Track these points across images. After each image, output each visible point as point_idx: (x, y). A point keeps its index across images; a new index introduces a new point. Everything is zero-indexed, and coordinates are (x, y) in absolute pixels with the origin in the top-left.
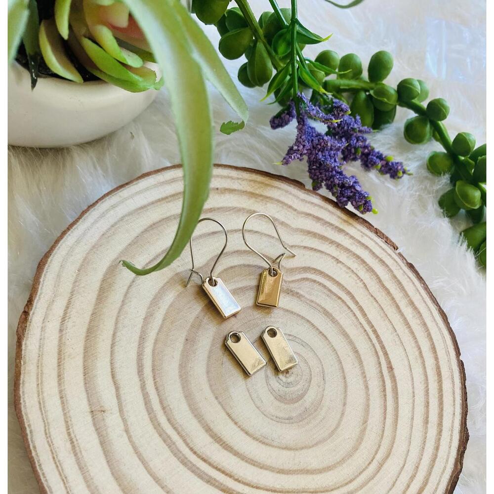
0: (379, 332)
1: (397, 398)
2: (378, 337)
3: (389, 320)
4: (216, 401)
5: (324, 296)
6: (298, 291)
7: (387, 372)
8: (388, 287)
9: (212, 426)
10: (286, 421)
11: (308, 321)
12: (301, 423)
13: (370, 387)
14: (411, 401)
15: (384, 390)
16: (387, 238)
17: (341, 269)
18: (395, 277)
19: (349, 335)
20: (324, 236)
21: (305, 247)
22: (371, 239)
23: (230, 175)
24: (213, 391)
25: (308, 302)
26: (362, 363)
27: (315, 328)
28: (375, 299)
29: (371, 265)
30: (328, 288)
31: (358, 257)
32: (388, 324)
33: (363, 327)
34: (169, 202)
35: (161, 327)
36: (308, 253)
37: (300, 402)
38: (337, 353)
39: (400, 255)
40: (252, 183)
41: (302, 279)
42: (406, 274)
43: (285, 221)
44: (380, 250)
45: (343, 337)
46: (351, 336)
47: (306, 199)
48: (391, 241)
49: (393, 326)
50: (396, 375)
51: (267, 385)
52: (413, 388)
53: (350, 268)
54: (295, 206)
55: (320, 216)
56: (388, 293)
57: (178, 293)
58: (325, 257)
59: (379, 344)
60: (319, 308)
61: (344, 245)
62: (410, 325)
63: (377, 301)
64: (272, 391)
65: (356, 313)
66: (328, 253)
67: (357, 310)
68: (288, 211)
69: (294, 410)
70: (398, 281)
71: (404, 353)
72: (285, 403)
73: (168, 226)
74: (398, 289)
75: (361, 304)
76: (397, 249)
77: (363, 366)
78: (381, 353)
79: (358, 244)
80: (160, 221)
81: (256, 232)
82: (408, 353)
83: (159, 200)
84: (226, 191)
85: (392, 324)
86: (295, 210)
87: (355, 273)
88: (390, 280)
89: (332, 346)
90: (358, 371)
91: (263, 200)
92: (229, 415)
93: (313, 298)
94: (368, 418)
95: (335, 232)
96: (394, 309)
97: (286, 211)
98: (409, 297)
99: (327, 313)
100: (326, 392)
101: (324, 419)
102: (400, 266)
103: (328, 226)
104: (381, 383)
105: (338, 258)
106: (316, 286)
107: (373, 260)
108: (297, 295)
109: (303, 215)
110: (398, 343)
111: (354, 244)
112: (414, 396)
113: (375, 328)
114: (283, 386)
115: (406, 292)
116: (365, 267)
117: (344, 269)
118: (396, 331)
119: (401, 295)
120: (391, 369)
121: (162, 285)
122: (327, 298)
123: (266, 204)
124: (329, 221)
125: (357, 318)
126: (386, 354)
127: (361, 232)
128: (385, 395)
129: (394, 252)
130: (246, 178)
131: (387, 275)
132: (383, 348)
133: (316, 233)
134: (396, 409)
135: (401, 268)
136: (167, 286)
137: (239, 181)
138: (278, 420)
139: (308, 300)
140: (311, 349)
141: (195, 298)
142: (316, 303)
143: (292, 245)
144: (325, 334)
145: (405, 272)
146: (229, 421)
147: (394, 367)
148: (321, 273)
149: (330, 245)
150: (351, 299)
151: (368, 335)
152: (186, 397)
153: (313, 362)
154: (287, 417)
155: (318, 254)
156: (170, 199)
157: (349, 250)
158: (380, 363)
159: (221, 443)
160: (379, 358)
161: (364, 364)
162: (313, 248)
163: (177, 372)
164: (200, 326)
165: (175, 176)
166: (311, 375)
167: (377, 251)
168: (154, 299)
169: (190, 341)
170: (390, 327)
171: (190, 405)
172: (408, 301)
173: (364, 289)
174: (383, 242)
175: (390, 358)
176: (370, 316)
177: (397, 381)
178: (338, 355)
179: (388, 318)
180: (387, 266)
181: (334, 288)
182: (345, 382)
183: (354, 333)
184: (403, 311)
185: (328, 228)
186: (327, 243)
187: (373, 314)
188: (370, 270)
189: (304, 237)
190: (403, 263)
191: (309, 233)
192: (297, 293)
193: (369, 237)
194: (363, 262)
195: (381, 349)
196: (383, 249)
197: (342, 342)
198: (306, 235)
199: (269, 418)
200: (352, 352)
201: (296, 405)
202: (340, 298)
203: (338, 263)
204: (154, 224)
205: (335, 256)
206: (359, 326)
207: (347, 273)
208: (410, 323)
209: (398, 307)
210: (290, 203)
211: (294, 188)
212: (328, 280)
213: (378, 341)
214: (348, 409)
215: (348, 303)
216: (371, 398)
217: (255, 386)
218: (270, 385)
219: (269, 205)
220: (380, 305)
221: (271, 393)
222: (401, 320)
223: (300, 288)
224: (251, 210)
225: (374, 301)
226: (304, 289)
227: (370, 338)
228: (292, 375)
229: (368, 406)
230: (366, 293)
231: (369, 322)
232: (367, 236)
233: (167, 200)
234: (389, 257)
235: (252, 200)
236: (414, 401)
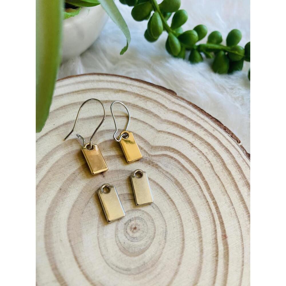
0: (219, 204)
1: (228, 265)
2: (217, 208)
3: (228, 195)
4: (68, 244)
5: (178, 170)
6: (158, 163)
7: (221, 239)
8: (230, 169)
9: (59, 265)
10: (125, 272)
11: (161, 187)
12: (137, 275)
13: (204, 251)
14: (240, 269)
15: (217, 256)
16: (233, 134)
17: (194, 151)
18: (236, 162)
19: (194, 203)
20: (184, 127)
21: (169, 133)
22: (220, 133)
23: (126, 82)
24: (69, 235)
25: (164, 172)
26: (200, 229)
27: (166, 193)
28: (218, 177)
29: (218, 151)
30: (182, 164)
31: (209, 145)
32: (227, 199)
33: (206, 198)
34: (79, 94)
35: (45, 177)
36: (171, 137)
37: (141, 256)
38: (180, 217)
39: (242, 147)
40: (139, 89)
41: (162, 154)
42: (245, 161)
43: (158, 114)
44: (226, 141)
45: (188, 204)
46: (195, 204)
47: (175, 102)
48: (235, 136)
49: (231, 201)
50: (229, 243)
51: (115, 237)
52: (243, 257)
53: (201, 152)
54: (166, 105)
55: (184, 113)
56: (230, 173)
57: (65, 153)
58: (184, 142)
59: (217, 214)
60: (172, 178)
61: (199, 135)
62: (244, 202)
63: (220, 179)
64: (118, 243)
65: (201, 186)
66: (185, 139)
67: (203, 184)
68: (161, 108)
69: (134, 262)
70: (238, 165)
71: (237, 224)
72: (127, 255)
73: (73, 108)
74: (238, 172)
75: (207, 179)
76: (240, 142)
77: (201, 232)
78: (218, 222)
79: (210, 136)
80: (69, 105)
81: (135, 119)
82: (241, 225)
83: (73, 92)
84: (120, 91)
85: (230, 199)
86: (167, 108)
87: (205, 156)
88: (232, 164)
89: (178, 211)
90: (196, 235)
91: (144, 99)
92: (76, 258)
93: (168, 170)
94: (198, 280)
95: (193, 125)
96: (233, 187)
97: (160, 108)
98: (246, 178)
99: (177, 183)
100: (165, 250)
101: (159, 274)
102: (240, 154)
103: (189, 121)
104: (215, 249)
105: (193, 143)
106: (172, 161)
107: (220, 148)
108: (156, 166)
109: (171, 112)
110: (234, 215)
111: (207, 135)
112: (243, 265)
113: (215, 201)
114: (129, 240)
115: (244, 175)
116: (213, 152)
117: (197, 151)
118: (233, 205)
119: (240, 176)
120: (224, 237)
121: (55, 146)
122: (180, 171)
123: (146, 102)
124: (190, 117)
125: (202, 190)
126: (222, 223)
127: (214, 128)
128: (217, 261)
129: (237, 144)
130: (136, 85)
131: (230, 160)
132: (220, 217)
133: (179, 124)
134: (226, 275)
135: (241, 157)
136: (59, 148)
137: (131, 86)
138: (117, 269)
139: (164, 171)
140: (160, 211)
141: (76, 159)
142: (170, 174)
143: (159, 130)
144: (174, 200)
145: (244, 160)
146: (75, 264)
147: (227, 236)
148: (178, 152)
149: (188, 133)
150: (199, 175)
151: (209, 205)
152: (45, 236)
153: (158, 223)
154: (126, 267)
155: (178, 139)
156: (80, 92)
157: (203, 138)
158: (216, 231)
159: (62, 283)
160: (215, 226)
161: (202, 229)
162: (175, 134)
163: (45, 214)
164: (73, 180)
165: (88, 79)
166: (155, 233)
167: (224, 142)
168: (46, 156)
169: (63, 191)
170: (228, 201)
171: (46, 243)
172: (245, 182)
173: (211, 169)
174: (230, 137)
175: (226, 227)
176: (213, 190)
177: (230, 248)
178: (181, 219)
179: (227, 193)
180: (231, 154)
181: (187, 165)
182: (183, 243)
183: (198, 202)
184: (240, 189)
185: (189, 122)
186: (186, 132)
187: (215, 188)
188: (217, 155)
189: (169, 126)
190: (244, 153)
191: (174, 124)
192: (157, 165)
193: (219, 132)
194: (213, 148)
195: (219, 218)
196: (229, 141)
197: (186, 208)
198: (171, 125)
199: (109, 266)
200: (194, 218)
201: (136, 258)
202: (190, 173)
203: (192, 147)
204: (64, 106)
205: (191, 142)
206: (203, 197)
207: (198, 155)
208: (245, 200)
209: (236, 186)
210: (163, 103)
211: (168, 94)
212: (183, 158)
213: (217, 212)
214: (182, 268)
215: (196, 178)
216: (204, 261)
217: (104, 236)
218: (118, 237)
219: (148, 103)
220: (222, 183)
221: (117, 244)
222: (238, 196)
223: (159, 161)
224: (134, 105)
225: (217, 178)
226: (162, 163)
227: (210, 208)
228: (139, 231)
229: (200, 268)
230: (212, 172)
231: (211, 195)
232: (217, 130)
233: (78, 93)
234: (233, 147)
235: (137, 99)
236: (243, 269)
